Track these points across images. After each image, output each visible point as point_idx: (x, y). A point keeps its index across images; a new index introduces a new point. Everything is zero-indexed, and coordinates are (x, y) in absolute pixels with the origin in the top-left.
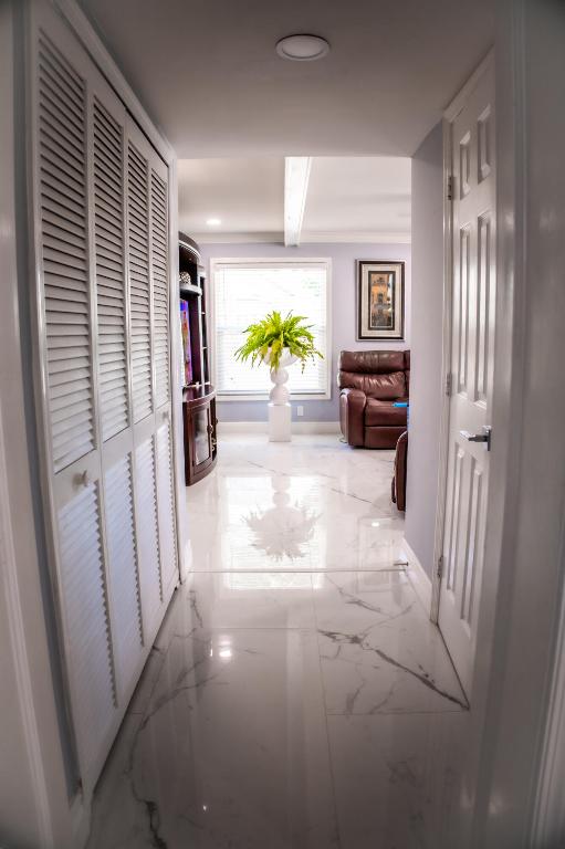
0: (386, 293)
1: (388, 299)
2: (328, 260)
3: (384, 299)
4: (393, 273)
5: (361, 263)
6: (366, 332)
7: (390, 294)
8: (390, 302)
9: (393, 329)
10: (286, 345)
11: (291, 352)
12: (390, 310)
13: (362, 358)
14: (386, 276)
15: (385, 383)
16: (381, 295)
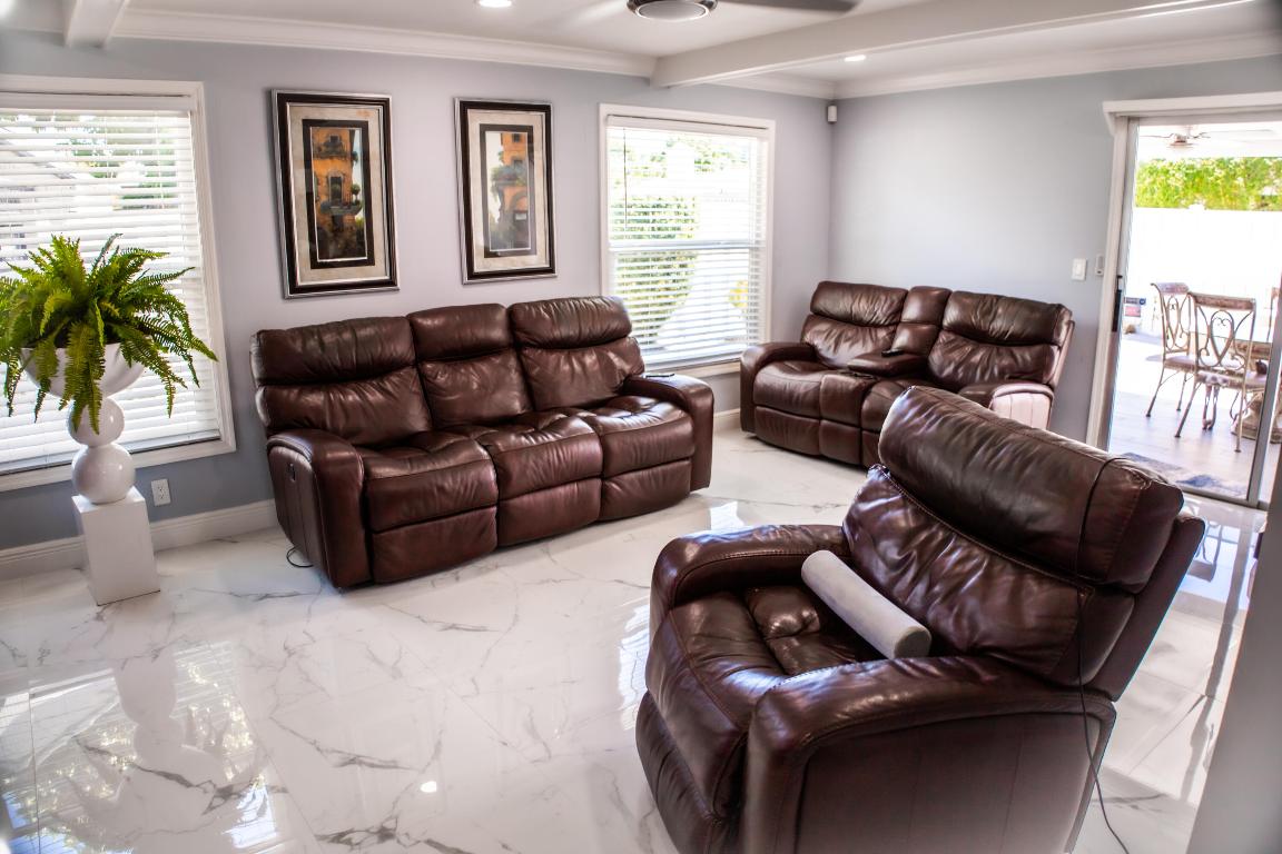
0: (348, 176)
1: (355, 192)
2: (194, 88)
3: (345, 190)
4: (364, 126)
5: (284, 99)
6: (306, 276)
7: (357, 178)
8: (360, 197)
9: (371, 262)
10: (111, 338)
11: (128, 354)
12: (360, 216)
13: (312, 343)
14: (345, 133)
15: (375, 397)
16: (336, 181)
